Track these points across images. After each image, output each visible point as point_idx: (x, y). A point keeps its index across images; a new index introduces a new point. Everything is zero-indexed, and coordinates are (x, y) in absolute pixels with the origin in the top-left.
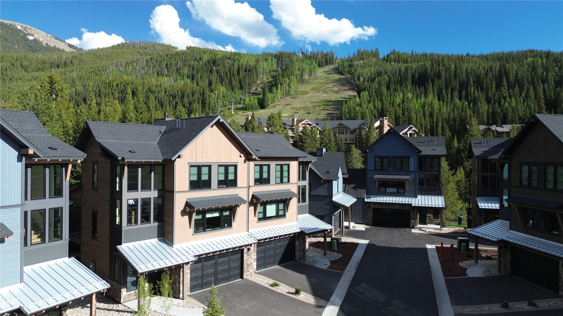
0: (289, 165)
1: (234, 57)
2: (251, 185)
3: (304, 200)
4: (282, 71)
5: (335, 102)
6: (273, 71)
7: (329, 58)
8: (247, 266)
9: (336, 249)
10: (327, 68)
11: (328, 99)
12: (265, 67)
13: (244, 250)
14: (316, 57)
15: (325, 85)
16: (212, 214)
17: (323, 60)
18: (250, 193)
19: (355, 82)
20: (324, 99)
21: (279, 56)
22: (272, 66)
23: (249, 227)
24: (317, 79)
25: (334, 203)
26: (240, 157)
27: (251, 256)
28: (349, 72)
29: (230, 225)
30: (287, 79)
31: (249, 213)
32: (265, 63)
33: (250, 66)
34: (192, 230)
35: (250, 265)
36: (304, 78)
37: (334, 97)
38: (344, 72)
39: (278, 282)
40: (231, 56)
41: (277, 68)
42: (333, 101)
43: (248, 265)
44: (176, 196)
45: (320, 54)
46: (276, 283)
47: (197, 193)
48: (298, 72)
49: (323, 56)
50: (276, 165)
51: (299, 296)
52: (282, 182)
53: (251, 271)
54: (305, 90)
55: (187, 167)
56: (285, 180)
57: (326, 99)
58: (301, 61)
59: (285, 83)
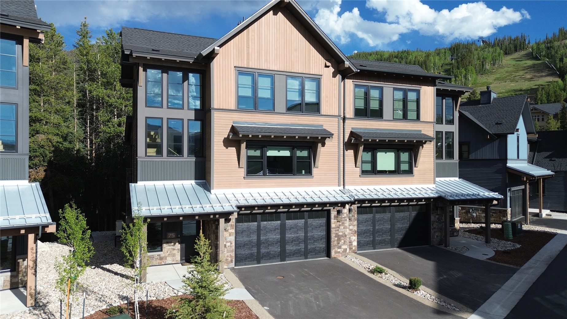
0: (418, 92)
1: (402, 56)
2: (347, 116)
3: (450, 155)
4: (457, 63)
5: (528, 90)
6: (447, 64)
7: (519, 44)
8: (336, 239)
9: (511, 236)
10: (516, 55)
11: (518, 88)
12: (436, 61)
13: (331, 212)
14: (501, 44)
15: (513, 74)
16: (279, 151)
17: (512, 46)
18: (346, 128)
19: (556, 66)
20: (512, 89)
21: (454, 49)
22: (445, 59)
23: (346, 181)
24: (502, 67)
25: (510, 171)
26: (326, 66)
27: (343, 223)
28: (547, 56)
29: (309, 172)
30: (463, 70)
31: (346, 160)
32: (437, 58)
33: (419, 62)
34: (243, 172)
35: (342, 238)
36: (485, 68)
37: (526, 85)
38: (540, 56)
39: (384, 268)
40: (398, 54)
41: (451, 61)
42: (524, 90)
43: (339, 238)
44: (215, 115)
45: (507, 39)
46: (379, 268)
47: (250, 114)
48: (478, 62)
49: (511, 42)
50: (395, 89)
51: (415, 293)
52: (405, 117)
53: (344, 247)
54: (487, 81)
55: (233, 73)
56: (412, 115)
57: (515, 88)
58: (481, 50)
59: (461, 75)
